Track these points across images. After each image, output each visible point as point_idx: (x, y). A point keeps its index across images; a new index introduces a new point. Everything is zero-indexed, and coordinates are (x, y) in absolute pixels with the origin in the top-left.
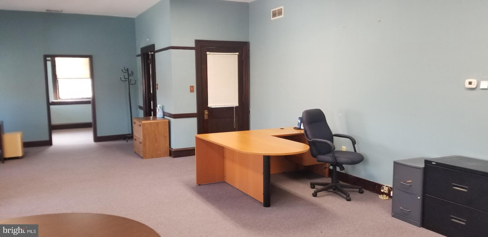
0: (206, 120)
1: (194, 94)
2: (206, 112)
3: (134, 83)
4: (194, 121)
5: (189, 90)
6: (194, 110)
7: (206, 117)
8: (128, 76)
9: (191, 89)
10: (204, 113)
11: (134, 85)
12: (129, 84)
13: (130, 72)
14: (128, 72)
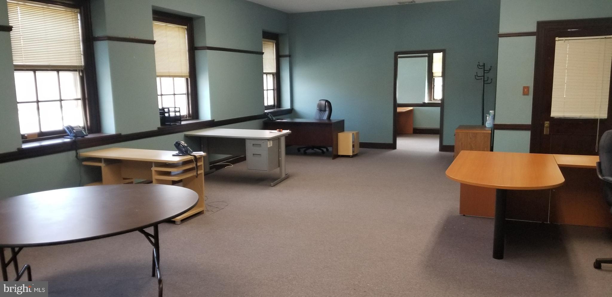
0: (546, 135)
1: (529, 99)
2: (547, 124)
3: (490, 82)
4: (527, 135)
5: (522, 92)
6: (528, 121)
7: (546, 131)
8: (484, 73)
9: (524, 90)
10: (543, 125)
11: (490, 84)
12: (484, 83)
13: (487, 68)
14: (484, 69)
